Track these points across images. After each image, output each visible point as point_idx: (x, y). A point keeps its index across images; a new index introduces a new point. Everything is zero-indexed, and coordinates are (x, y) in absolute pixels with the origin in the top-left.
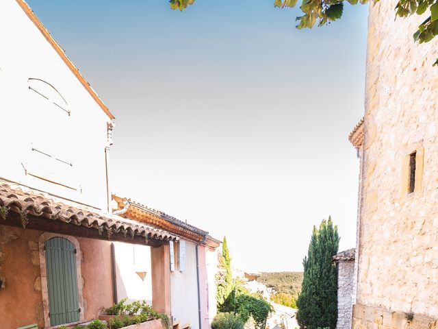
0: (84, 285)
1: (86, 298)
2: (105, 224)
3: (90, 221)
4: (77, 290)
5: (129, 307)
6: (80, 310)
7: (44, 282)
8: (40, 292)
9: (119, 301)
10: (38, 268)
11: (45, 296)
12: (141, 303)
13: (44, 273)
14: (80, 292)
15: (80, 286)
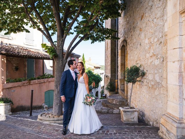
0: (35, 69)
1: (36, 73)
2: (41, 57)
3: (39, 57)
4: (34, 71)
5: (47, 75)
6: (34, 76)
7: (26, 68)
8: (25, 71)
9: (44, 74)
10: (25, 65)
11: (26, 72)
12: (50, 74)
13: (27, 66)
14: (35, 71)
15: (35, 70)
